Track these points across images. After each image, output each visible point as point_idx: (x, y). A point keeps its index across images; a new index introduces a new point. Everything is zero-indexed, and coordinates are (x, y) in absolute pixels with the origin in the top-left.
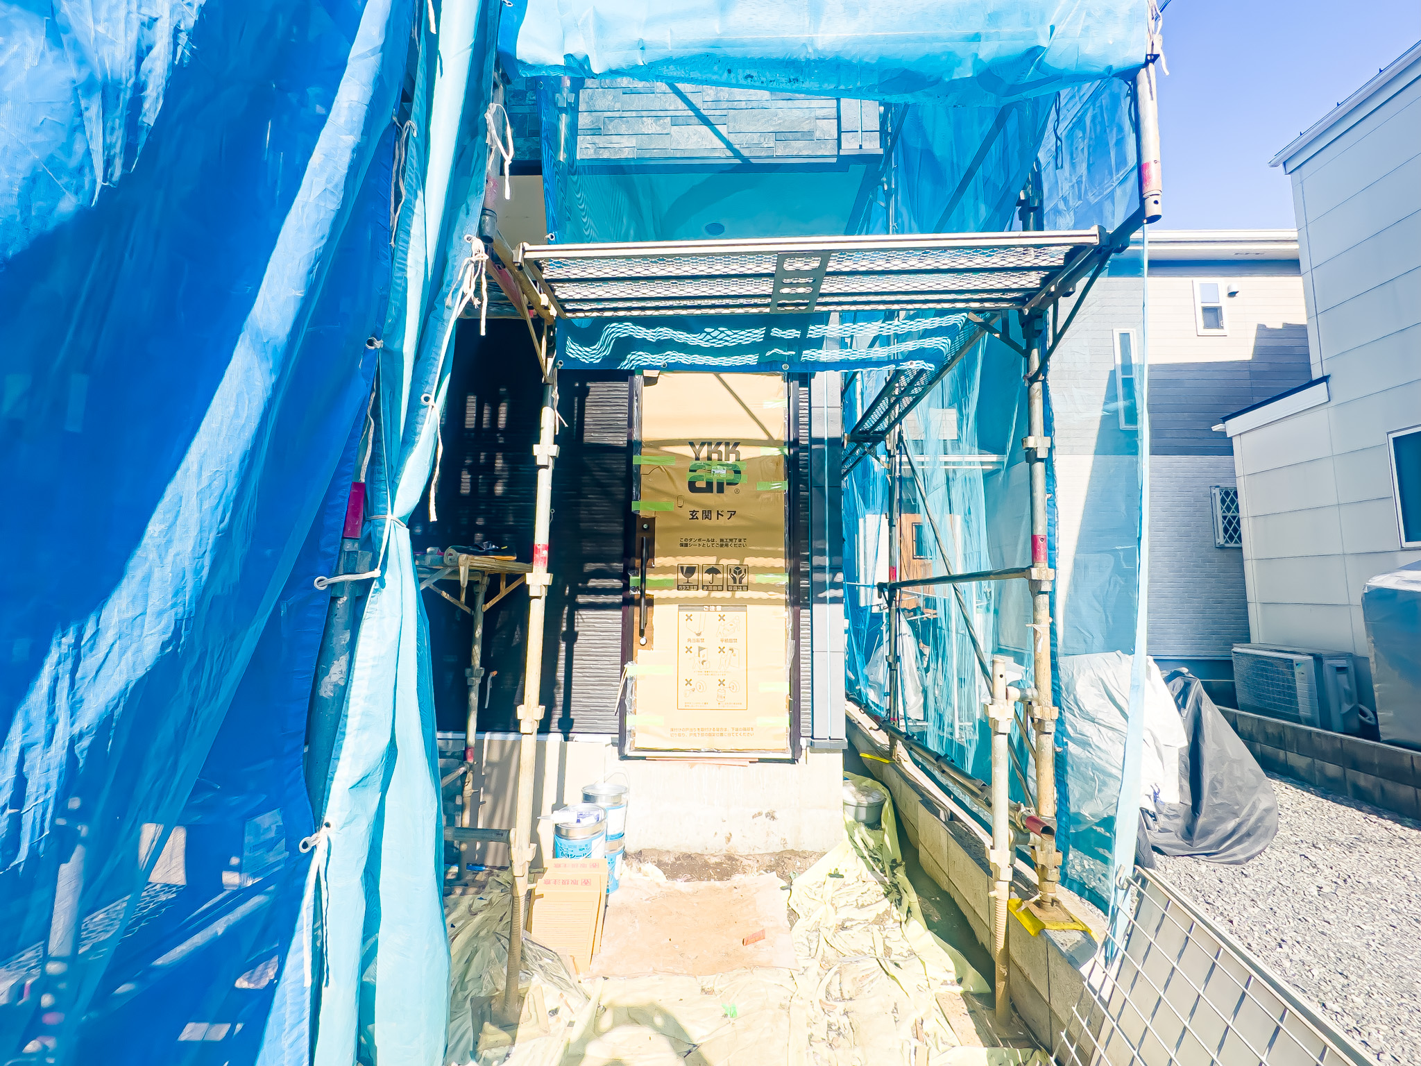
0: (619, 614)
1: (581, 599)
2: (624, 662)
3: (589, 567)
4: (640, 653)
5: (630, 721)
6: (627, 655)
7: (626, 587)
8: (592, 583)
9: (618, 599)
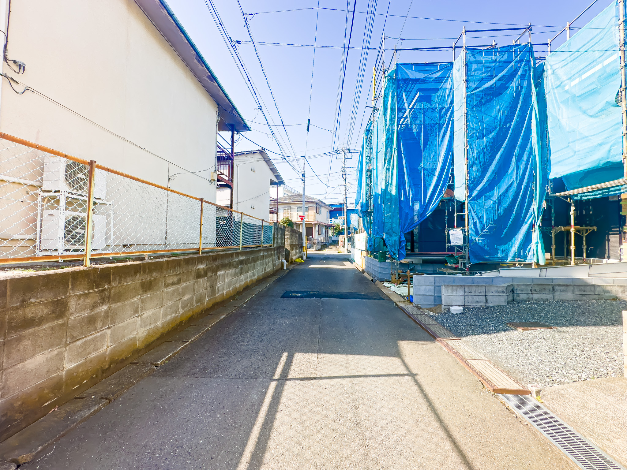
0: (618, 236)
1: (610, 233)
2: (620, 245)
3: (612, 226)
4: (624, 244)
5: (622, 257)
6: (621, 243)
7: (620, 230)
8: (613, 229)
9: (618, 232)
